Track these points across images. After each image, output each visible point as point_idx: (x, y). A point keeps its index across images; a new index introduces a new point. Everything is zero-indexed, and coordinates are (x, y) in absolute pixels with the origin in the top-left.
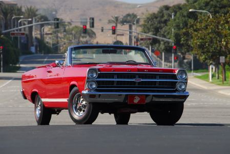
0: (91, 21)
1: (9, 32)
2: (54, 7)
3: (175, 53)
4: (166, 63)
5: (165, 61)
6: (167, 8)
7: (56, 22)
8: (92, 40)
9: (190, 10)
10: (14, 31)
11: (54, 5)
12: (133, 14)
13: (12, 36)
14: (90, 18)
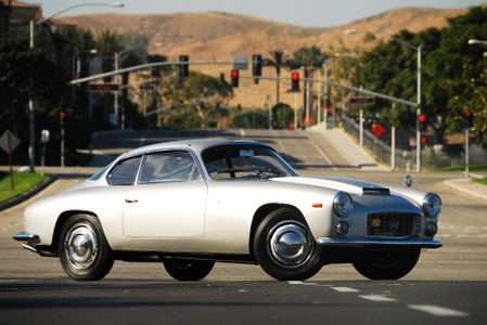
0: (256, 62)
1: (86, 83)
2: (141, 32)
3: (423, 129)
4: (400, 151)
5: (397, 146)
6: (407, 36)
7: (183, 63)
8: (225, 102)
9: (471, 42)
10: (96, 80)
11: (142, 27)
12: (314, 48)
13: (91, 92)
14: (254, 57)
